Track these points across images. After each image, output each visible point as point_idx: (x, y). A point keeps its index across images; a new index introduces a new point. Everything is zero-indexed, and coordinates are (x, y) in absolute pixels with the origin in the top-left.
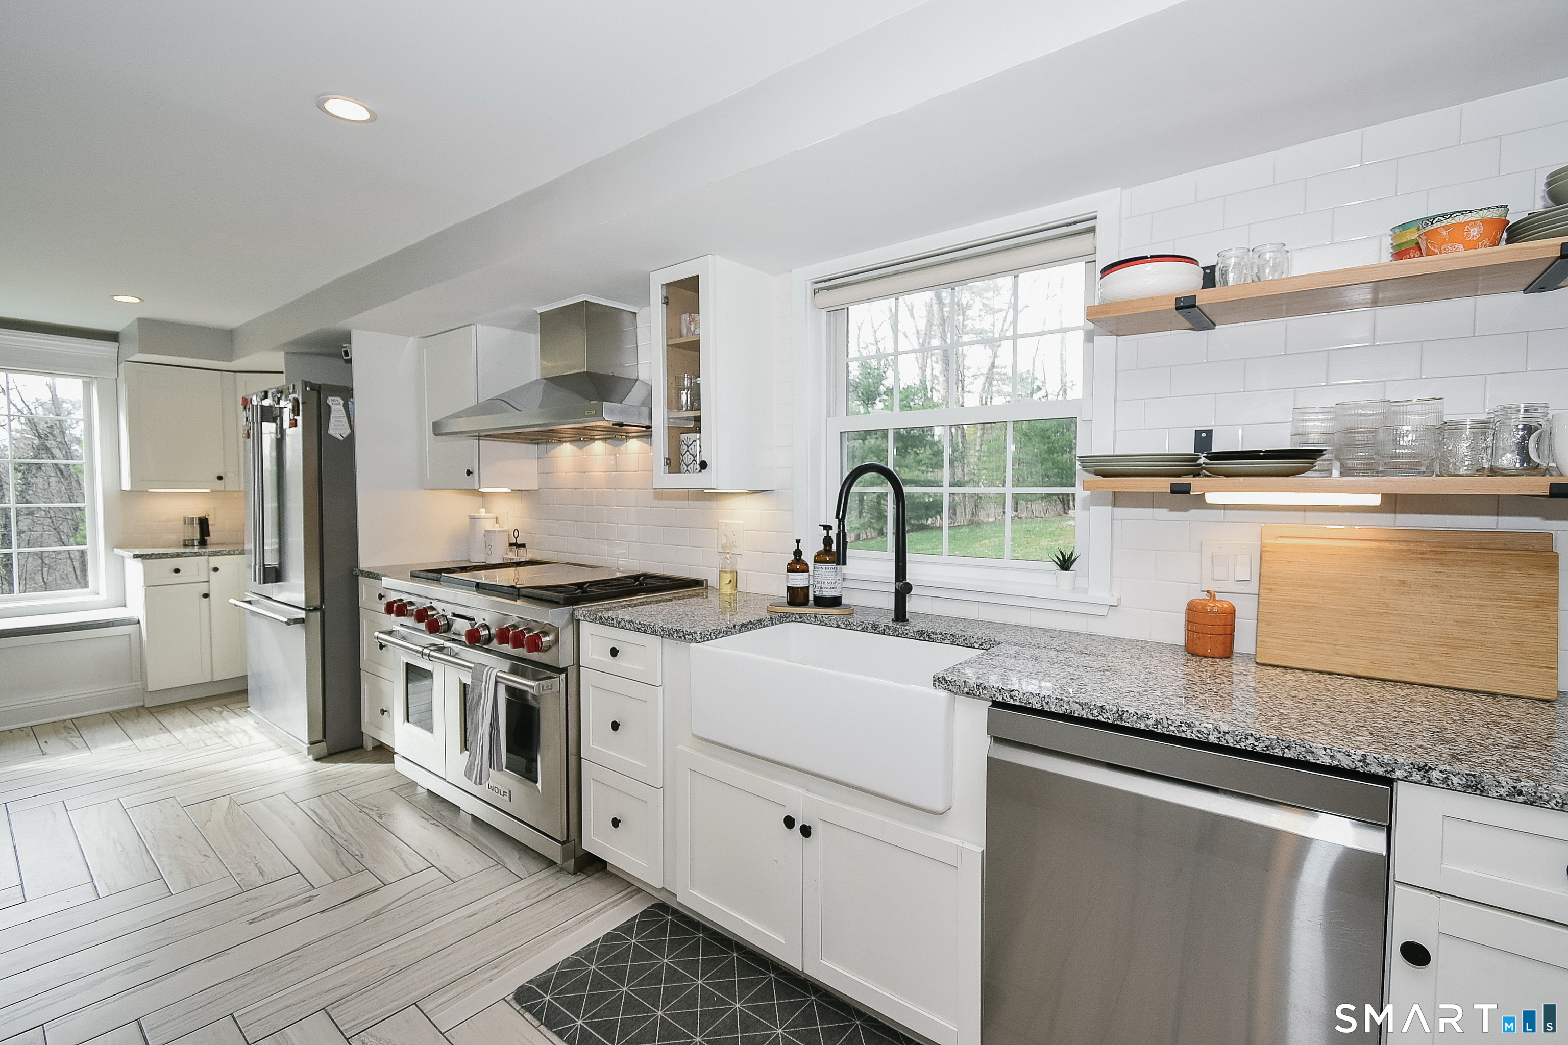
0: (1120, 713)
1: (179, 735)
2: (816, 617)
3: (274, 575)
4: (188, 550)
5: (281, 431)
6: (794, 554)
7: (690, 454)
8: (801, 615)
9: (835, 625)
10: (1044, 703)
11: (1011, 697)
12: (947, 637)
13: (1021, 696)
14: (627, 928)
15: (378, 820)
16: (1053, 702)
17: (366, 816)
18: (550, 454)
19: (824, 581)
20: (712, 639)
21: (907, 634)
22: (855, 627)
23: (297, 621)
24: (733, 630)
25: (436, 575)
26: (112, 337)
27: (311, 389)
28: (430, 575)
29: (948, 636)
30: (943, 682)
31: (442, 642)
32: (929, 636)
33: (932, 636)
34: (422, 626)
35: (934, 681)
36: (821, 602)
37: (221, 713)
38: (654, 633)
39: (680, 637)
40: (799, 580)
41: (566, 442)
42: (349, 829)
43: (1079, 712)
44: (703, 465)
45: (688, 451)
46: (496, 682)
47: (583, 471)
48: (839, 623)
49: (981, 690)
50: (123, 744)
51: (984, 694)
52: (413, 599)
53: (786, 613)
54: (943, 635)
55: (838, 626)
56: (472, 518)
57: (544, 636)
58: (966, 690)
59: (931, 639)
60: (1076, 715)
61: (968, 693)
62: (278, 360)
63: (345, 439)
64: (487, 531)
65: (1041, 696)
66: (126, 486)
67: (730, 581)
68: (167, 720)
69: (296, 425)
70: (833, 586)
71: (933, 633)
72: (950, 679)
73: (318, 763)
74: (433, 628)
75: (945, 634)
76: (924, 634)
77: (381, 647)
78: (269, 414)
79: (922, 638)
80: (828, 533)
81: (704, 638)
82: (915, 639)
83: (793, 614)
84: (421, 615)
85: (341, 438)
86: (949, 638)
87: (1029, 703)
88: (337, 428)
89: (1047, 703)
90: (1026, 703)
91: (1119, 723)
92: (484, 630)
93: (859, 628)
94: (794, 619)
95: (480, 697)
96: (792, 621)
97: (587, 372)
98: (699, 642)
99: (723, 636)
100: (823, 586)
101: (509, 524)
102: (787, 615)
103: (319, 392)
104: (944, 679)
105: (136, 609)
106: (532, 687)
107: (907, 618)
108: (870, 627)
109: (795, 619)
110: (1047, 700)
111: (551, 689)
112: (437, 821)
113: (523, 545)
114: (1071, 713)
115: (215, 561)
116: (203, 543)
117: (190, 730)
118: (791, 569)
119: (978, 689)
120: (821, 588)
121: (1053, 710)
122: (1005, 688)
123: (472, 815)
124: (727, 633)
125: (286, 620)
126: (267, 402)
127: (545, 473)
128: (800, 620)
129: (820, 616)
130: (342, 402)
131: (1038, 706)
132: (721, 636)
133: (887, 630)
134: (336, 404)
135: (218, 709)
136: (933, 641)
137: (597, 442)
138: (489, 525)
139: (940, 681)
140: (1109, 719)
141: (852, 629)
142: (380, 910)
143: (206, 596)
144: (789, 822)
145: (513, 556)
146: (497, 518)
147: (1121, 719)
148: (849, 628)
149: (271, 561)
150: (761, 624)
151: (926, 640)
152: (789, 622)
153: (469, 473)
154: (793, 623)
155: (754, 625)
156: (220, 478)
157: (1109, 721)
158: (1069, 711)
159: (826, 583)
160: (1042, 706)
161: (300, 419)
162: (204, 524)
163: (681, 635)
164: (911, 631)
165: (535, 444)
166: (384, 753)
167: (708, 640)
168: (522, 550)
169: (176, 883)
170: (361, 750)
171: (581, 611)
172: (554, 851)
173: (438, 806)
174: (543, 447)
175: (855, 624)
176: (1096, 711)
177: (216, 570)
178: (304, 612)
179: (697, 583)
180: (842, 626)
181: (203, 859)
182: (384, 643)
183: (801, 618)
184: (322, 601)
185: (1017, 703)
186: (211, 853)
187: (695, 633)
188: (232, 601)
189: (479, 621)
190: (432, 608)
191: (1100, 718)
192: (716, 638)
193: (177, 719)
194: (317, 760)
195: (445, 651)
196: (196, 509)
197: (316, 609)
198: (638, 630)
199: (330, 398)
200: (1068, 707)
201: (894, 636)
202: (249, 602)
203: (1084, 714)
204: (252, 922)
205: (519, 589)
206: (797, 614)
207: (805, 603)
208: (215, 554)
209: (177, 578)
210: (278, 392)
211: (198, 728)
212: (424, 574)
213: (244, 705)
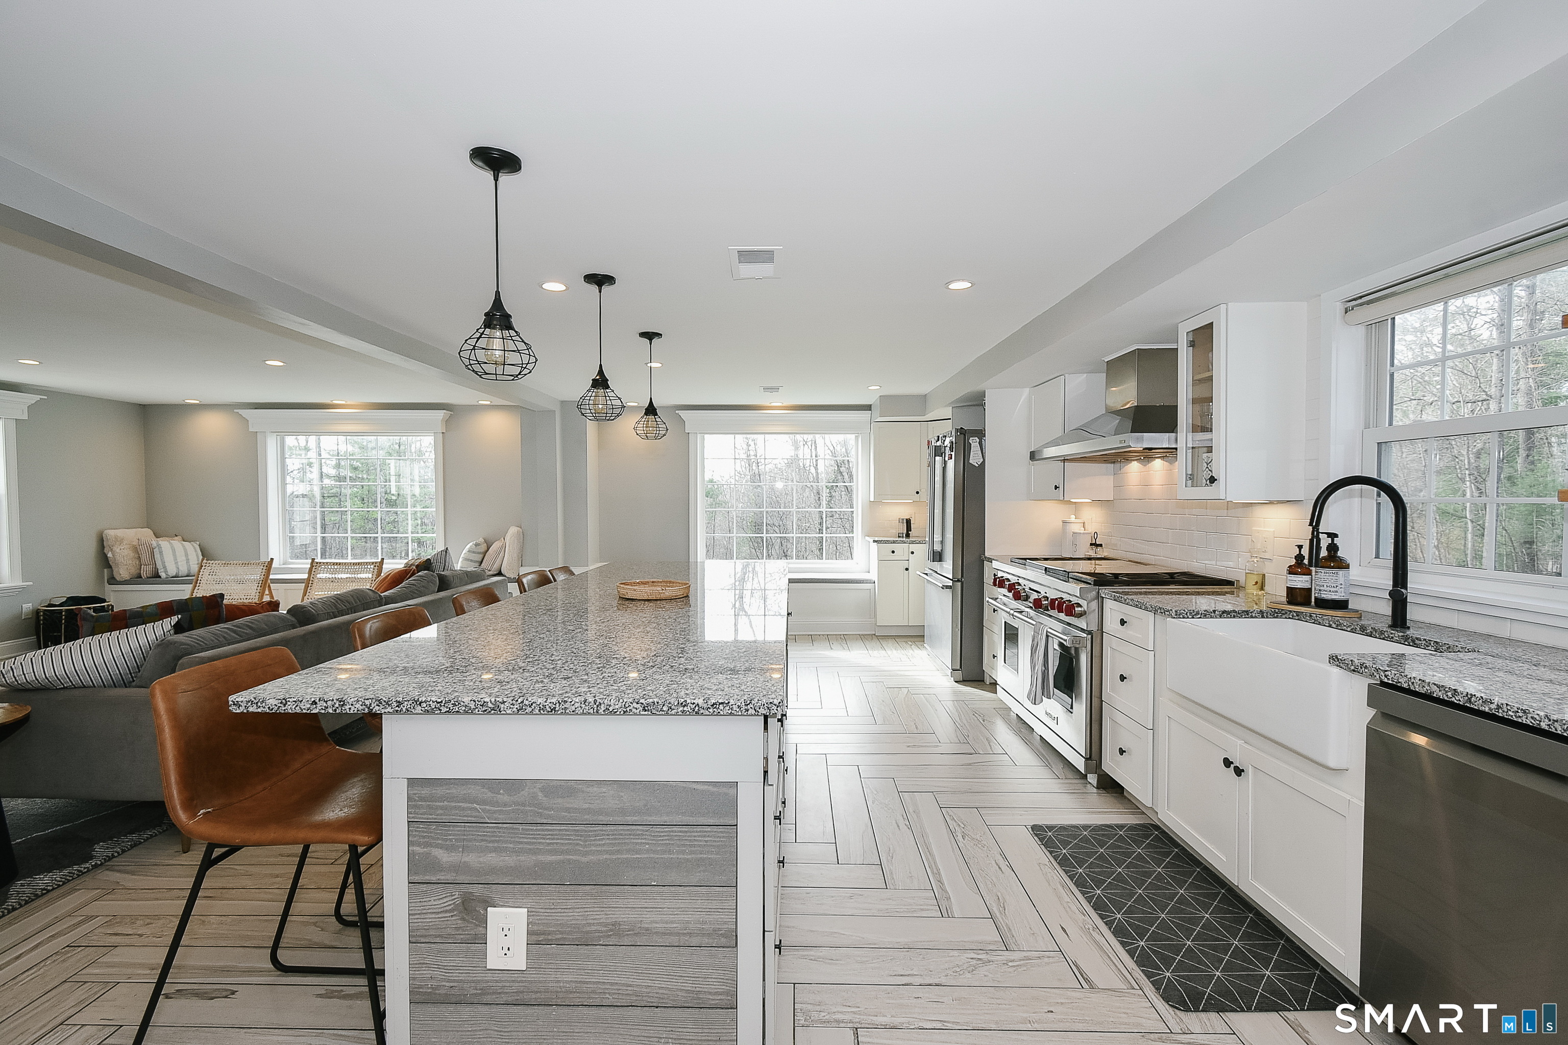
0: (1469, 696)
1: (889, 652)
2: (1311, 616)
3: (938, 557)
4: (900, 539)
5: (945, 462)
6: (1295, 558)
7: (1210, 470)
8: (1298, 614)
9: (1327, 625)
10: (1410, 683)
11: (1386, 676)
12: (1430, 644)
13: (1393, 676)
14: (1121, 827)
15: (982, 722)
16: (1417, 683)
17: (976, 718)
18: (1123, 470)
19: (1323, 584)
20: (1188, 618)
21: (1392, 638)
22: (1345, 628)
23: (947, 587)
24: (1213, 614)
25: (1024, 561)
26: (868, 408)
27: (961, 434)
28: (1021, 561)
29: (1432, 643)
30: (1336, 660)
31: (1023, 608)
32: (1413, 641)
33: (1417, 642)
34: (1010, 595)
35: (1330, 658)
36: (1323, 604)
37: (911, 645)
38: (1146, 609)
39: (1162, 613)
40: (1300, 582)
41: (1134, 460)
42: (965, 722)
43: (1438, 693)
44: (1212, 480)
45: (1207, 468)
46: (1047, 636)
47: (1146, 484)
48: (1331, 623)
49: (1363, 669)
50: (864, 652)
51: (1366, 672)
52: (1009, 577)
53: (1282, 610)
54: (1427, 642)
55: (1330, 626)
56: (1064, 522)
57: (1077, 607)
58: (1352, 668)
59: (1415, 644)
60: (1435, 695)
61: (1354, 671)
62: (948, 412)
63: (979, 466)
64: (1074, 533)
65: (1409, 677)
66: (872, 499)
67: (1257, 583)
68: (884, 643)
69: (951, 458)
70: (1332, 589)
71: (1417, 639)
72: (1341, 658)
73: (956, 684)
74: (1017, 597)
75: (1429, 640)
76: (1409, 639)
77: (994, 611)
78: (938, 451)
79: (1406, 643)
80: (1333, 540)
81: (1179, 615)
82: (1400, 643)
83: (1291, 611)
84: (1011, 588)
85: (977, 465)
86: (1432, 645)
87: (1399, 682)
88: (975, 459)
89: (1413, 683)
90: (1396, 682)
91: (1468, 705)
92: (1045, 600)
93: (1349, 629)
94: (1291, 616)
95: (1037, 645)
96: (1289, 618)
97: (1137, 406)
98: (1174, 618)
99: (1200, 618)
100: (1322, 588)
101: (1091, 529)
102: (1283, 612)
103: (965, 435)
104: (1337, 657)
105: (874, 576)
106: (1066, 641)
107: (1408, 625)
108: (1358, 629)
109: (1293, 616)
110: (1412, 680)
111: (1079, 644)
112: (1018, 733)
113: (1101, 545)
114: (1431, 693)
115: (913, 547)
116: (908, 536)
117: (895, 651)
118: (1292, 571)
119: (1361, 668)
120: (1320, 590)
121: (1417, 690)
122: (1381, 668)
123: (1040, 736)
124: (1205, 616)
125: (941, 586)
126: (939, 443)
127: (1119, 487)
128: (1297, 618)
129: (1315, 615)
130: (978, 440)
131: (1405, 686)
132: (1198, 617)
133: (1374, 633)
134: (974, 442)
135: (910, 643)
136: (1417, 647)
137: (1133, 462)
138: (1077, 528)
139: (1334, 659)
140: (1460, 701)
141: (1342, 630)
142: (970, 764)
143: (907, 569)
144: (1227, 763)
145: (1092, 553)
146: (1084, 523)
147: (1470, 701)
148: (1339, 628)
149: (937, 548)
150: (1248, 614)
151: (1410, 646)
152: (1286, 618)
153: (1056, 487)
154: (1290, 620)
155: (1239, 614)
156: (918, 493)
157: (1461, 703)
158: (1429, 691)
159: (1325, 586)
160: (1409, 685)
161: (953, 454)
162: (908, 522)
163: (1163, 611)
164: (1396, 635)
165: (1111, 463)
166: (993, 686)
167: (1183, 618)
168: (1099, 549)
169: (879, 720)
170: (983, 683)
171: (1105, 591)
172: (1080, 764)
173: (1020, 725)
174: (1118, 465)
175: (1345, 624)
176: (1450, 693)
177: (912, 553)
178: (951, 582)
179: (1229, 583)
180: (1334, 626)
181: (891, 713)
182: (996, 608)
183: (1299, 616)
184: (962, 576)
185: (1390, 682)
186: (895, 712)
187: (1171, 610)
188: (918, 573)
189: (1043, 594)
190: (1019, 584)
191: (1453, 699)
192: (1193, 618)
193: (890, 643)
194: (956, 682)
195: (1023, 613)
196: (904, 512)
197: (958, 581)
198: (1136, 606)
199: (971, 438)
200: (1428, 688)
201: (1380, 639)
202: (926, 574)
203: (1441, 695)
204: (909, 746)
205: (1069, 573)
206: (1294, 612)
207: (1307, 603)
208: (913, 542)
209: (892, 556)
210: (944, 437)
211: (899, 651)
212: (1017, 561)
213: (922, 643)
